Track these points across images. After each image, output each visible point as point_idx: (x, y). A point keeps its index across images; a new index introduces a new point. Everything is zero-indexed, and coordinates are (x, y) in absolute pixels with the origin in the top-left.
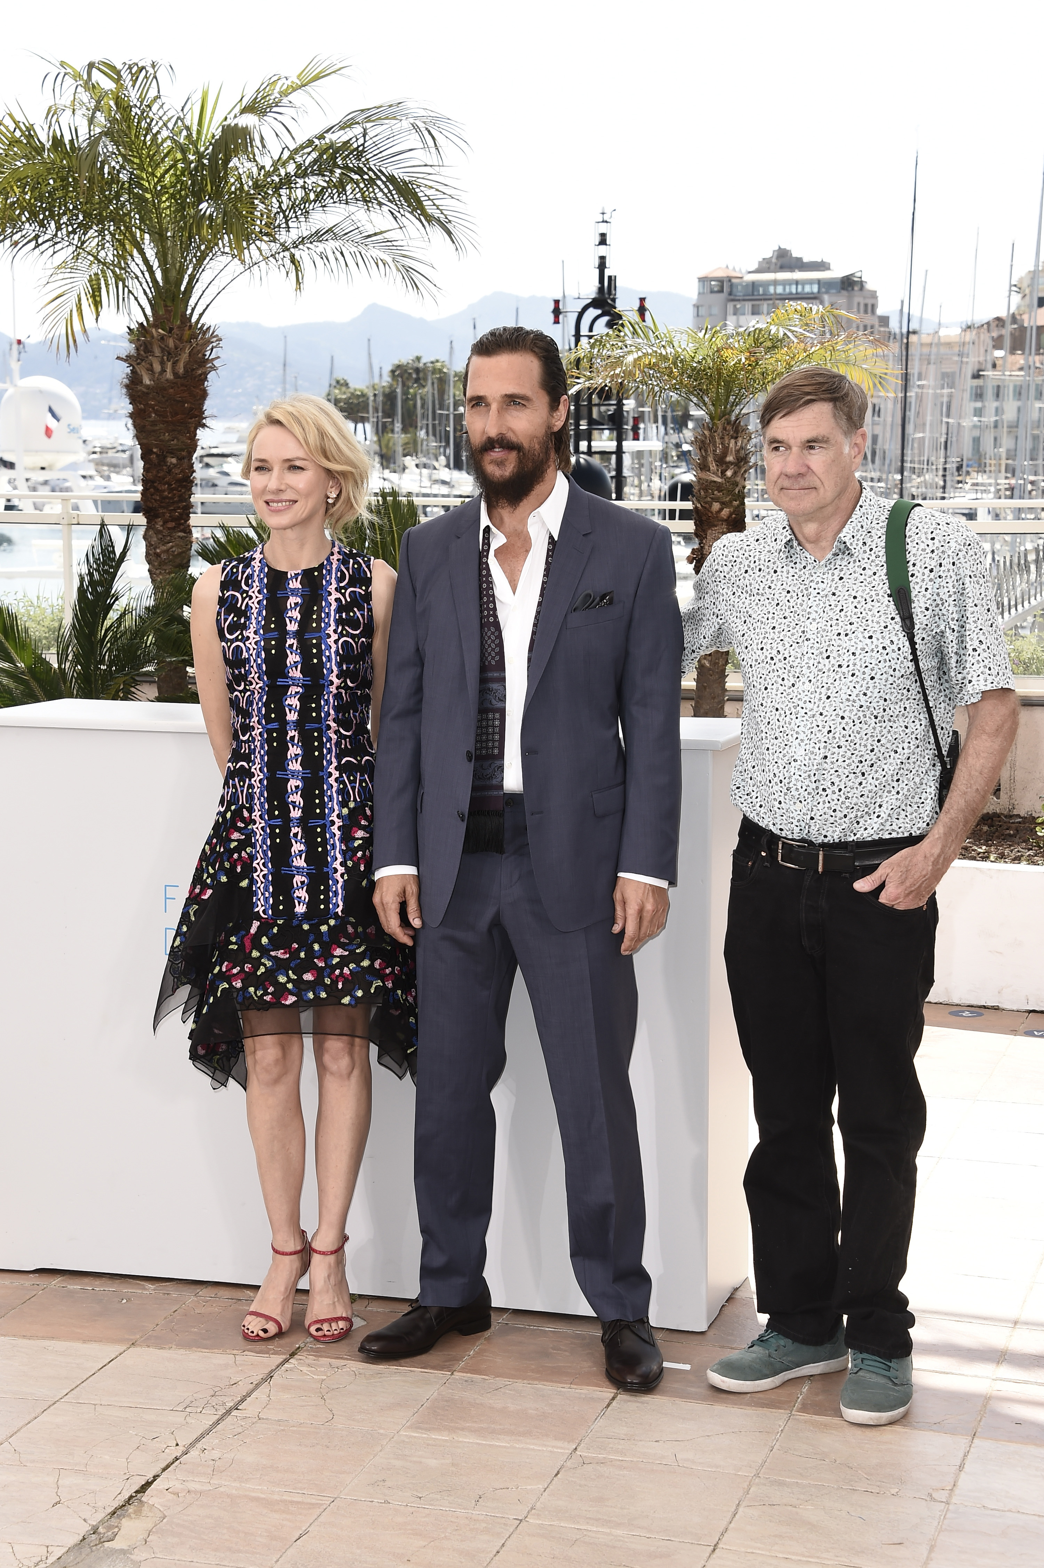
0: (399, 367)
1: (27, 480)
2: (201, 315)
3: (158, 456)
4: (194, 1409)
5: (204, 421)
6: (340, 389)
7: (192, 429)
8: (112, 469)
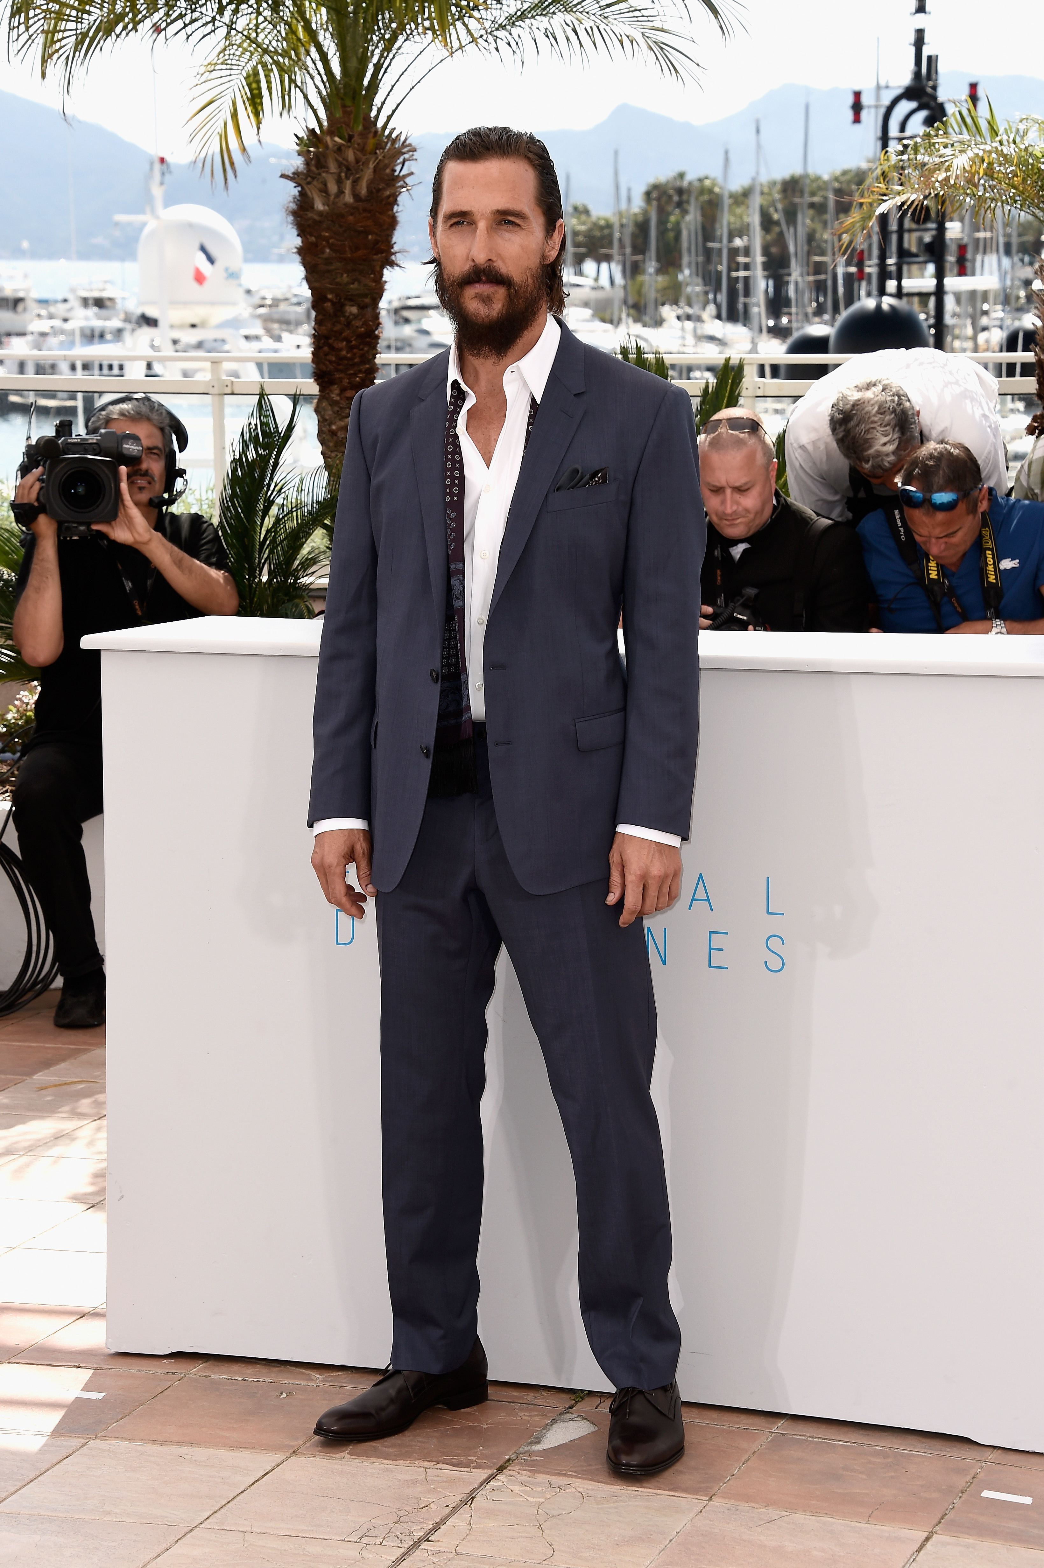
0: (656, 187)
1: (175, 342)
2: (389, 118)
3: (333, 304)
4: (371, 1540)
5: (393, 258)
6: (578, 218)
7: (378, 268)
8: (284, 327)
